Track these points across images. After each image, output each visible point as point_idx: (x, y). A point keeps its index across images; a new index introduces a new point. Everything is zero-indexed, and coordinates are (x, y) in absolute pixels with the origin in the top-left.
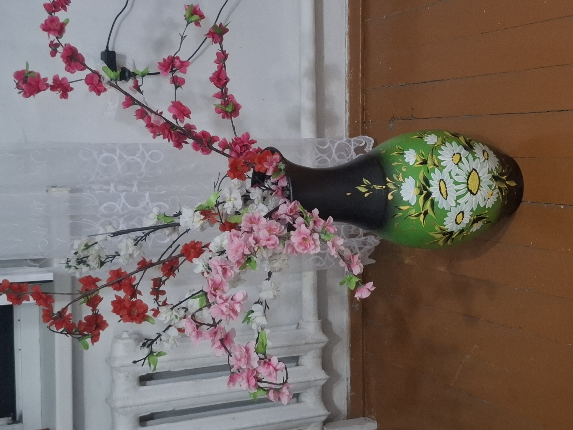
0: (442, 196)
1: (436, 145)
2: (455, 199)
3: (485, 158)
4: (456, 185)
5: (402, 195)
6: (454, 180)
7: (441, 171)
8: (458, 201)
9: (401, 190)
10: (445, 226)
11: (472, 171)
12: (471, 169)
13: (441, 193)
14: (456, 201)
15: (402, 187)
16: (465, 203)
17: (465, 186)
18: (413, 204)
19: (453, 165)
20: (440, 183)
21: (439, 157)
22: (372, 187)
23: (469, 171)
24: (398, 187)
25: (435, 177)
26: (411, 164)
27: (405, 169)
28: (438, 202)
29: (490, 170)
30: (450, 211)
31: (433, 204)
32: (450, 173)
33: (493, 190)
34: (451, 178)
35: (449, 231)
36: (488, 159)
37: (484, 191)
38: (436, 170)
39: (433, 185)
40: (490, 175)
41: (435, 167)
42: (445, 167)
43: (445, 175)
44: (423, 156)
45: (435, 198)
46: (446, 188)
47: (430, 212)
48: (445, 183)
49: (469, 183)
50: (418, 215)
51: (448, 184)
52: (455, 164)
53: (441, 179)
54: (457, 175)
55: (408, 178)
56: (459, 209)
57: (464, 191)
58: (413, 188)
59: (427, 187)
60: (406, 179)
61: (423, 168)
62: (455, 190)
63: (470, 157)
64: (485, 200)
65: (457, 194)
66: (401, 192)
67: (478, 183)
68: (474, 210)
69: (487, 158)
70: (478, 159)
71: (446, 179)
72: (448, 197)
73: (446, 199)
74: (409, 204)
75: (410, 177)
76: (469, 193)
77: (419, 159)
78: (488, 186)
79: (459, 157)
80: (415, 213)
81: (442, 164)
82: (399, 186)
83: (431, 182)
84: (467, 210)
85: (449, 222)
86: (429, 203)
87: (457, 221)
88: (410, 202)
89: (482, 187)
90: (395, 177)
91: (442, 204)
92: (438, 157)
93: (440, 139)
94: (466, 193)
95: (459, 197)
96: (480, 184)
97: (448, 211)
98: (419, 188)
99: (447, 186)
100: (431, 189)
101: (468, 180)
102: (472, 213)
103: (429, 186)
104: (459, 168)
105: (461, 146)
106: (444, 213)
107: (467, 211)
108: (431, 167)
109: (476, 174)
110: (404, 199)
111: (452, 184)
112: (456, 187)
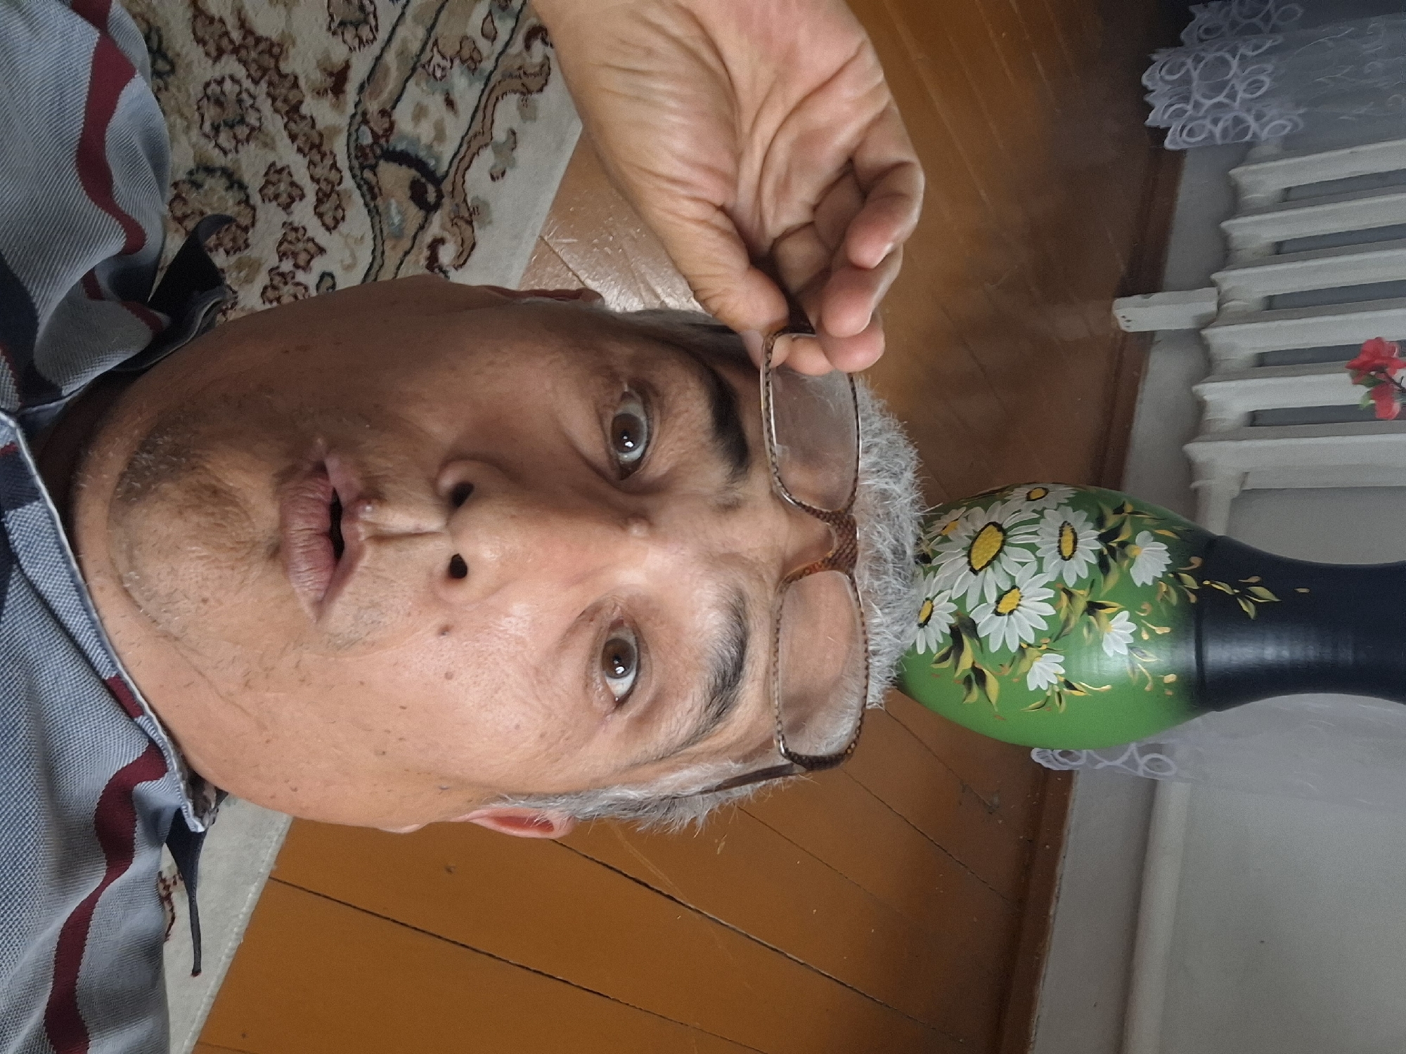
0: (1073, 530)
1: (1044, 647)
2: (1042, 520)
3: (932, 602)
4: (1033, 544)
5: (1168, 555)
6: (1034, 554)
7: (1060, 577)
8: (1037, 516)
9: (1167, 566)
10: (1073, 490)
11: (981, 570)
12: (981, 574)
13: (1075, 535)
14: (1042, 516)
15: (1165, 570)
16: (1019, 511)
17: (1010, 540)
18: (1146, 533)
19: (1025, 585)
20: (1073, 553)
21: (1049, 610)
22: (1236, 591)
23: (989, 569)
24: (1172, 573)
25: (1079, 567)
26: (1126, 614)
27: (1143, 607)
28: (1087, 520)
29: (932, 573)
30: (1059, 505)
31: (1100, 522)
32: (1040, 571)
33: (940, 535)
34: (1040, 560)
36: (927, 599)
37: (966, 529)
38: (1070, 582)
39: (1091, 554)
40: (935, 563)
41: (1074, 591)
42: (1048, 585)
43: (1055, 565)
44: (1089, 625)
45: (1093, 529)
46: (1060, 541)
47: (1108, 511)
48: (1060, 552)
49: (999, 545)
50: (1135, 513)
51: (1052, 549)
52: (1019, 589)
53: (1066, 560)
54: (1023, 564)
55: (1144, 584)
56: (1037, 505)
57: (1019, 530)
58: (1139, 560)
59: (1106, 552)
60: (1150, 583)
61: (1102, 594)
62: (1038, 535)
63: (971, 602)
64: (967, 518)
65: (1035, 527)
66: (1170, 562)
67: (976, 544)
68: (998, 503)
69: (929, 602)
70: (954, 598)
71: (1054, 558)
72: (1060, 524)
73: (1065, 522)
74: (1154, 534)
75: (1139, 584)
76: (1005, 526)
77: (1104, 620)
78: (950, 541)
79: (1000, 606)
80: (1143, 518)
81: (1050, 593)
82: (1171, 575)
83: (1093, 560)
84: (1019, 502)
85: (1064, 492)
86: (1112, 521)
87: (1042, 492)
88: (1152, 539)
89: (969, 537)
90: (1174, 599)
91: (1078, 519)
92: (1053, 612)
93: (1024, 666)
94: (1011, 528)
95: (1034, 522)
96: (970, 541)
97: (1066, 505)
98: (1125, 556)
99: (1057, 545)
100: (1098, 546)
101: (1000, 550)
102: (1007, 498)
103: (1100, 554)
104: (1012, 578)
105: (982, 635)
106: (1075, 504)
107: (1016, 501)
108: (1081, 592)
109: (973, 562)
110: (1165, 547)
111: (1043, 547)
112: (1035, 540)
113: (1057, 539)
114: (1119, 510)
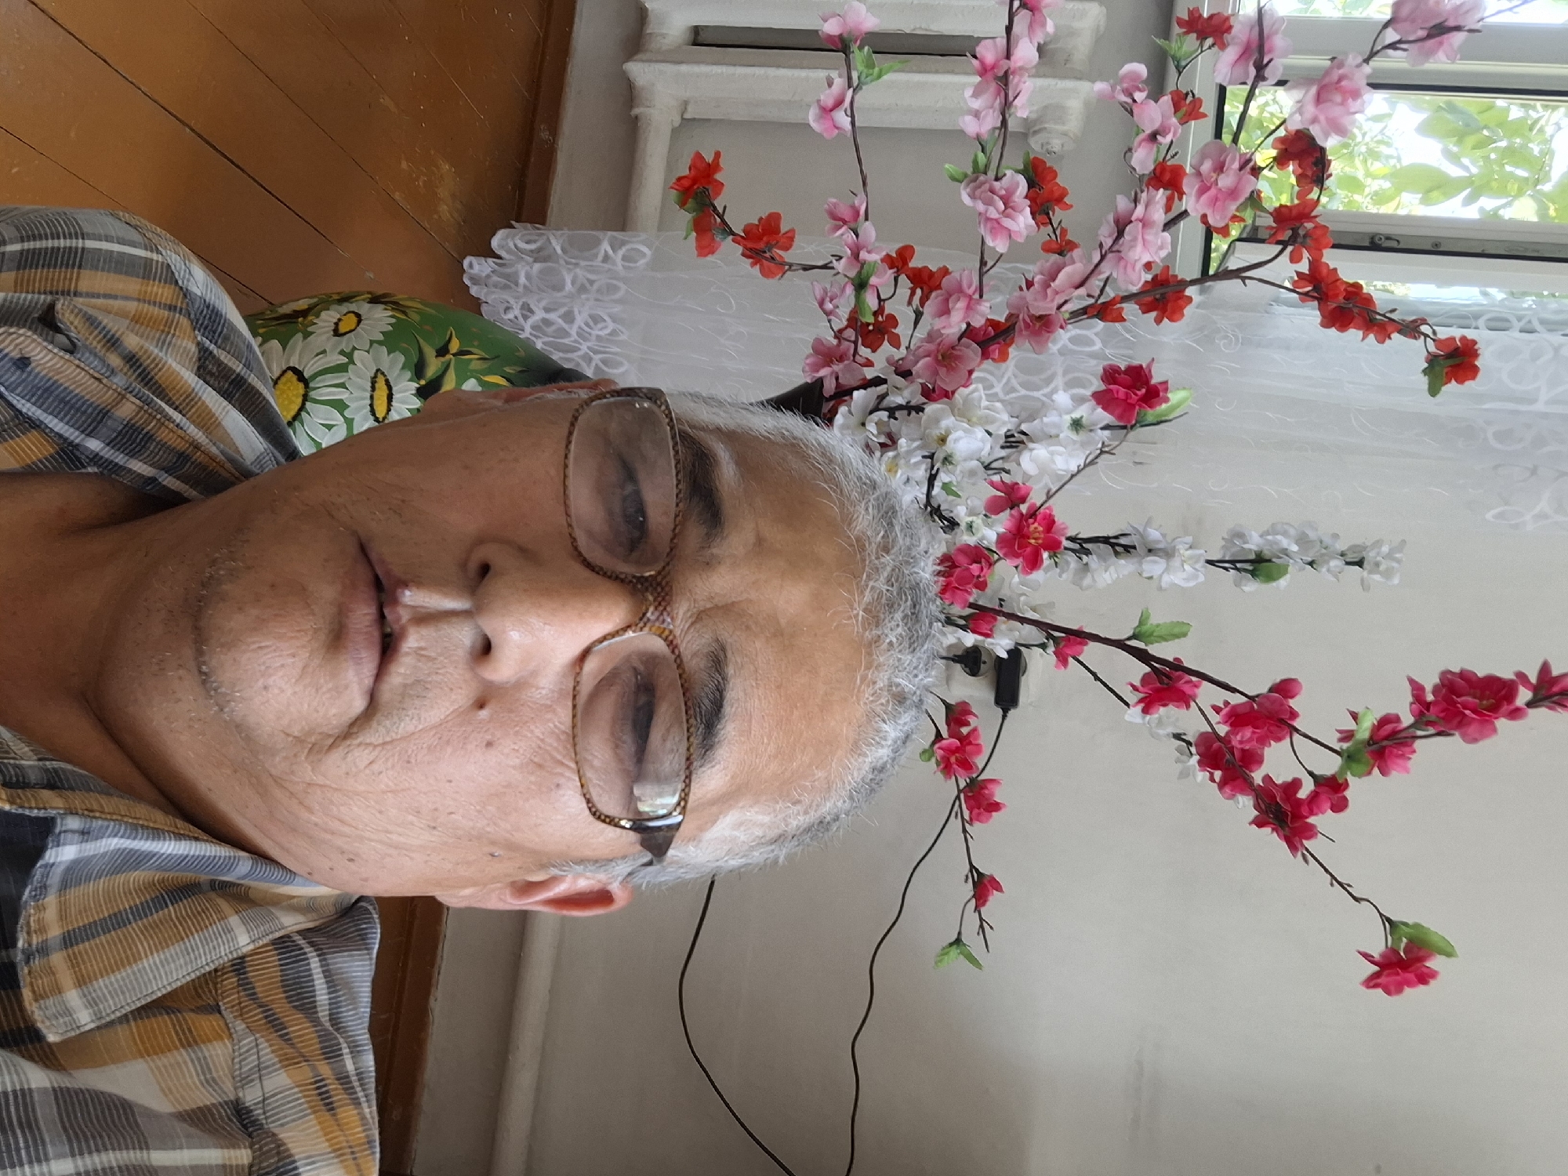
0: (387, 382)
2: (351, 367)
4: (341, 400)
8: (346, 360)
10: (392, 317)
13: (390, 388)
14: (351, 362)
16: (324, 352)
17: (313, 394)
18: (472, 381)
20: (387, 414)
28: (404, 367)
30: (372, 342)
31: (419, 370)
34: (349, 422)
35: (383, 306)
45: (411, 380)
46: (372, 397)
47: (430, 352)
48: (372, 410)
49: (300, 400)
50: (461, 353)
51: (363, 407)
54: (329, 427)
56: (345, 343)
57: (324, 380)
62: (346, 388)
65: (343, 376)
68: (300, 335)
71: (366, 420)
72: (372, 376)
73: (378, 370)
76: (306, 375)
80: (471, 360)
84: (324, 337)
85: (380, 320)
86: (431, 371)
87: (354, 319)
91: (394, 364)
94: (315, 376)
95: (341, 368)
97: (380, 343)
99: (369, 402)
100: (416, 403)
101: (302, 408)
102: (310, 329)
106: (390, 341)
107: (321, 334)
111: (353, 405)
112: (341, 395)
113: (368, 395)
114: (442, 351)
